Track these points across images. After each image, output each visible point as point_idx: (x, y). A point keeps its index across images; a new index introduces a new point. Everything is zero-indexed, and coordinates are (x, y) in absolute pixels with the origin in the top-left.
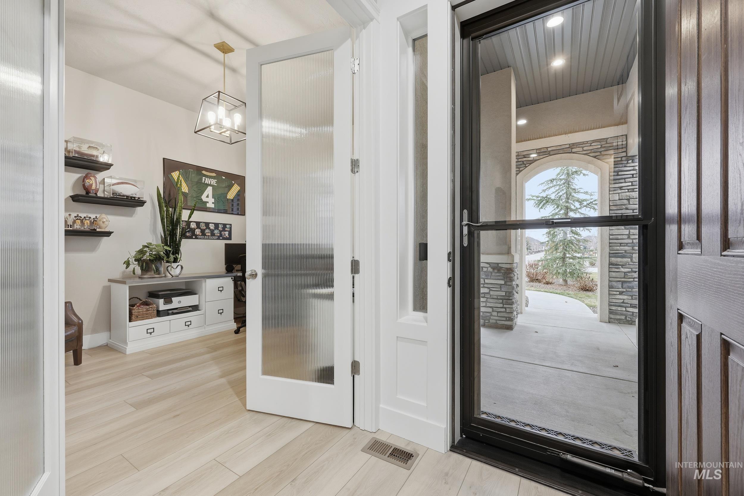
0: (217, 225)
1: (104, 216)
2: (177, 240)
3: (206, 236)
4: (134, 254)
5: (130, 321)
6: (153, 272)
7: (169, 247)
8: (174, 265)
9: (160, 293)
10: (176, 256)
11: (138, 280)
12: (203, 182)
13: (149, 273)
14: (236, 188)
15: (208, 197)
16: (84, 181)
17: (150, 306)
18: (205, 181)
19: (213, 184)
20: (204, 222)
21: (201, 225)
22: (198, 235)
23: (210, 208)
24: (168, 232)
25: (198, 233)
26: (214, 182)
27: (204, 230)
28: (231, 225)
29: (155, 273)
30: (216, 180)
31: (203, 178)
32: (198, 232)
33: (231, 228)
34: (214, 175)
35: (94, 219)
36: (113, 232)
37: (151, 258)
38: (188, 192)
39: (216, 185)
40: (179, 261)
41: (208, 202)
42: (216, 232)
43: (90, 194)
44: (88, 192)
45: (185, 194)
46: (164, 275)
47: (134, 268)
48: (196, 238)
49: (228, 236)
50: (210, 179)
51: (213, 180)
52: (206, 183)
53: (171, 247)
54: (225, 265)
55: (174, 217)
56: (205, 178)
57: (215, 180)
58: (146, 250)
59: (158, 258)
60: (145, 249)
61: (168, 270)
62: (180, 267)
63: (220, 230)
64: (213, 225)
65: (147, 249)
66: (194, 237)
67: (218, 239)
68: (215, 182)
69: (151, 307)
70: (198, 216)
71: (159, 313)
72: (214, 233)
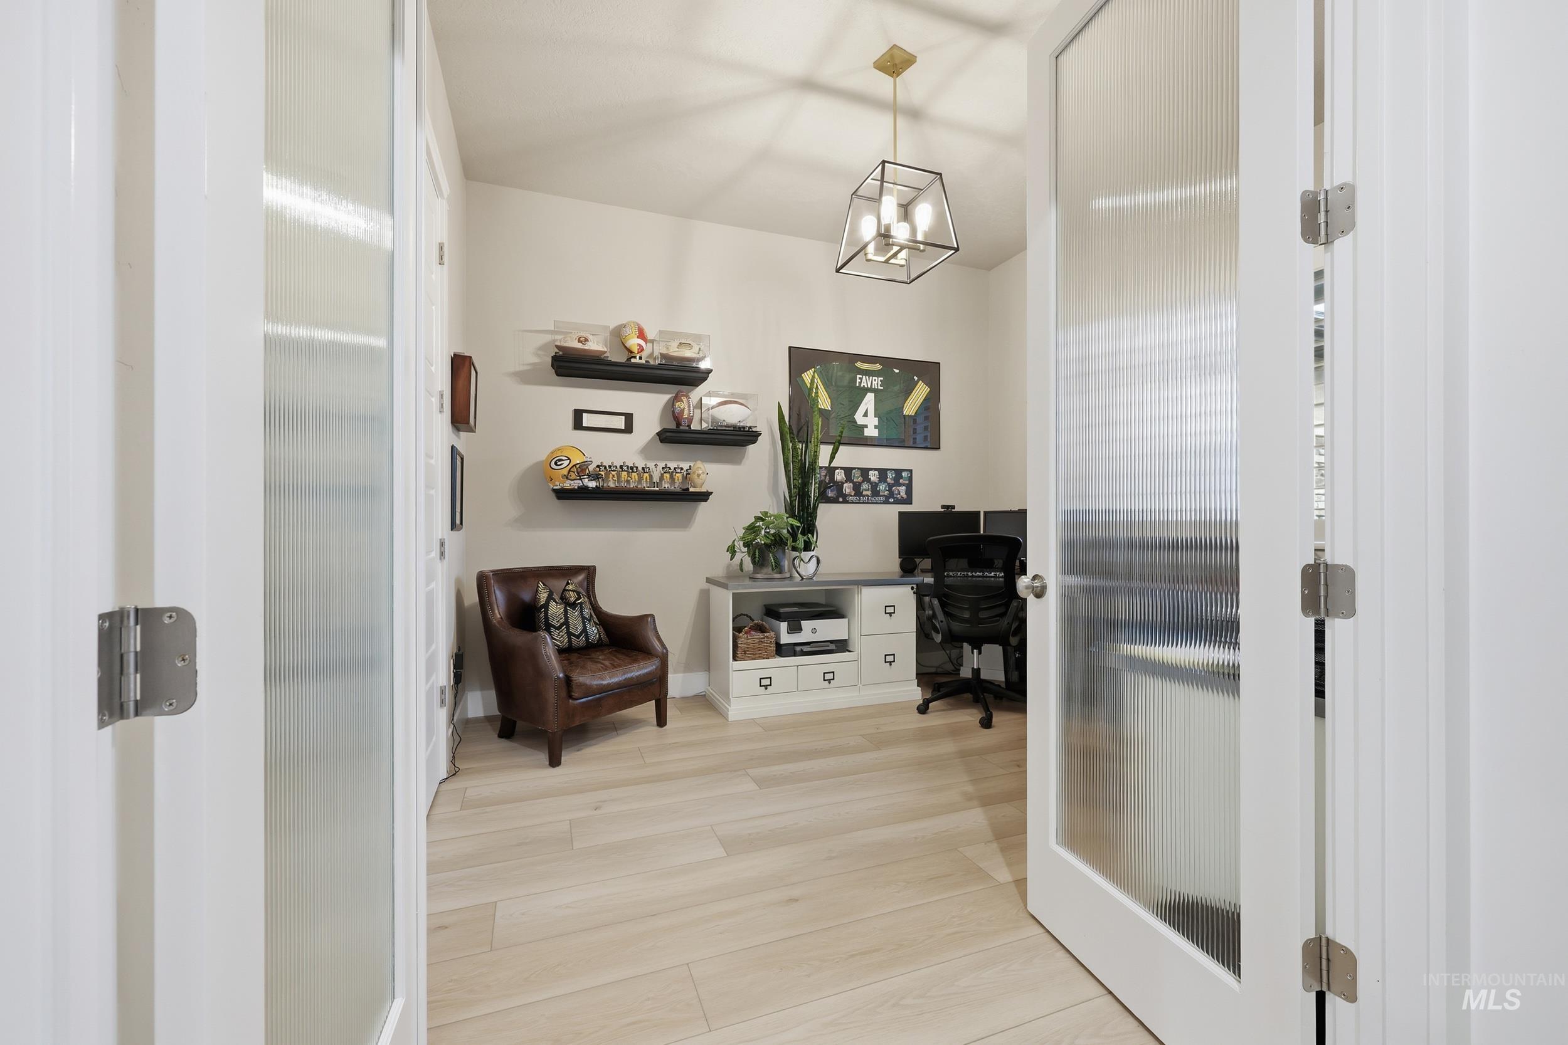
0: (883, 473)
1: (699, 464)
2: (810, 505)
3: (864, 496)
4: (741, 532)
5: (735, 658)
6: (770, 568)
7: (796, 519)
8: (806, 555)
9: (782, 610)
10: (809, 538)
11: (747, 582)
12: (857, 385)
13: (765, 570)
14: (921, 391)
15: (866, 415)
16: (673, 405)
17: (765, 634)
18: (860, 383)
19: (876, 387)
20: (858, 468)
21: (854, 473)
22: (847, 495)
23: (872, 438)
24: (795, 490)
25: (848, 491)
26: (876, 382)
27: (860, 484)
28: (911, 471)
29: (773, 570)
30: (882, 379)
31: (858, 376)
32: (848, 488)
33: (910, 479)
34: (877, 367)
35: (687, 470)
36: (712, 493)
37: (768, 542)
38: (830, 409)
39: (882, 388)
40: (814, 547)
41: (866, 426)
42: (881, 487)
43: (681, 427)
44: (679, 424)
45: (822, 412)
46: (788, 575)
47: (742, 560)
48: (845, 502)
49: (905, 496)
50: (871, 378)
51: (876, 378)
52: (864, 386)
53: (799, 521)
54: (899, 558)
55: (805, 459)
56: (861, 376)
57: (880, 379)
58: (759, 526)
59: (778, 542)
60: (758, 524)
61: (794, 565)
62: (814, 559)
63: (888, 484)
64: (876, 472)
65: (761, 523)
66: (841, 500)
67: (886, 502)
68: (880, 383)
69: (767, 637)
70: (848, 456)
71: (781, 650)
72: (878, 489)
